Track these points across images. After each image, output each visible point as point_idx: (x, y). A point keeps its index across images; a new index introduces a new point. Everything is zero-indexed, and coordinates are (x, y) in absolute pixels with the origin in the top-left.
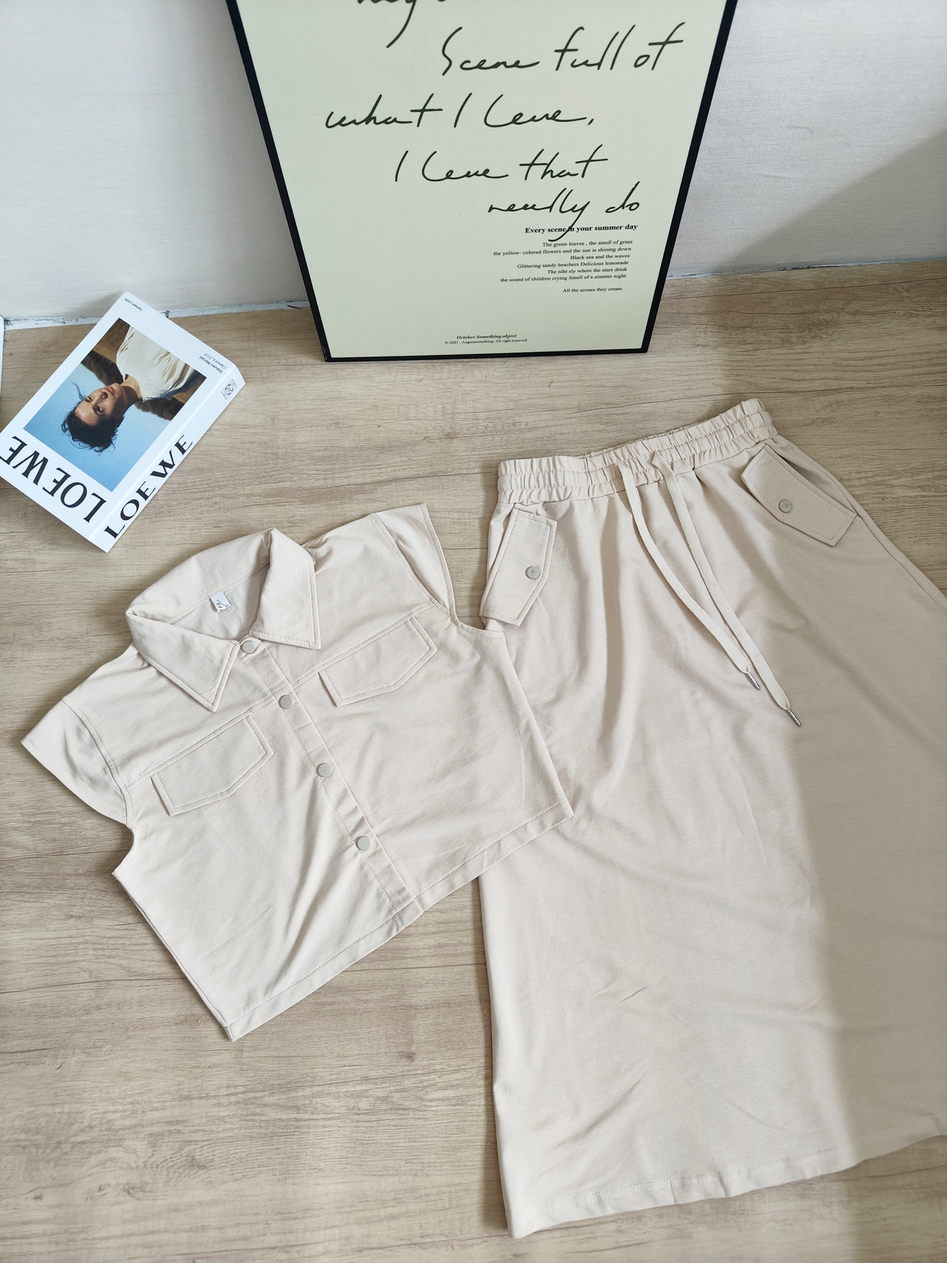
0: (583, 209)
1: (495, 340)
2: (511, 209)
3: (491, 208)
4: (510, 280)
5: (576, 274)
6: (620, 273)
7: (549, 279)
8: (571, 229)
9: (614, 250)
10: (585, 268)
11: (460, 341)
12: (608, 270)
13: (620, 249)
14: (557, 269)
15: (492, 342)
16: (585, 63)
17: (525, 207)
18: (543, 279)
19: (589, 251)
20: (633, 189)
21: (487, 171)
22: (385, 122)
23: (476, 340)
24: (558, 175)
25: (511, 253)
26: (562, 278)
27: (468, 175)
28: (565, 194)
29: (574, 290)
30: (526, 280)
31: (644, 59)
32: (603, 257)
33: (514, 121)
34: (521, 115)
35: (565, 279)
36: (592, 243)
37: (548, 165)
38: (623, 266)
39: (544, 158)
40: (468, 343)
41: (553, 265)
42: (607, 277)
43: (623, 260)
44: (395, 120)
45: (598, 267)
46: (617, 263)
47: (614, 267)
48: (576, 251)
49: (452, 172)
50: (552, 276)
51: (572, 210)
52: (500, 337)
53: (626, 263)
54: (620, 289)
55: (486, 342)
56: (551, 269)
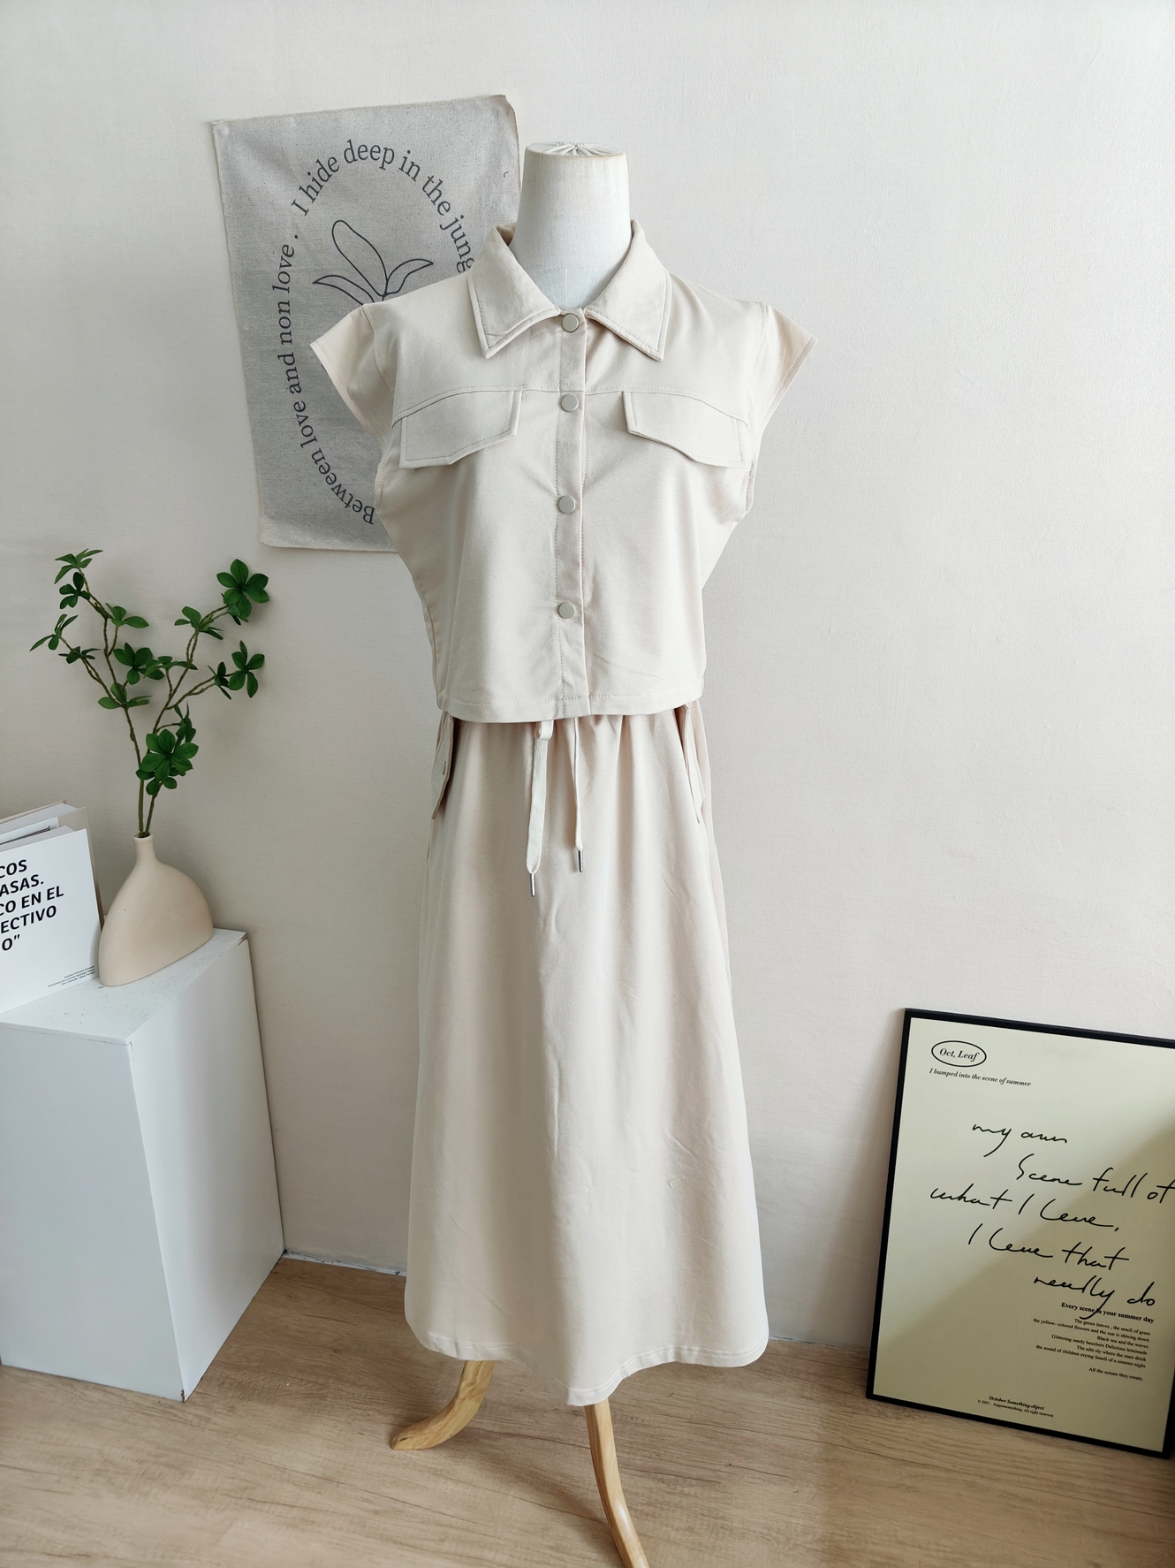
0: (1109, 1295)
1: (1024, 1408)
2: (1052, 1283)
3: (1037, 1280)
4: (1045, 1348)
5: (1103, 1356)
6: (1140, 1362)
7: (1078, 1354)
8: (1098, 1311)
9: (1134, 1339)
10: (1110, 1350)
11: (992, 1402)
12: (1129, 1357)
13: (1140, 1339)
14: (1085, 1346)
15: (1021, 1410)
16: (1114, 1190)
17: (1063, 1285)
18: (1072, 1353)
19: (1113, 1334)
20: (1149, 1288)
21: (1037, 1250)
22: (972, 1201)
23: (1006, 1404)
24: (1091, 1264)
25: (1047, 1322)
26: (1089, 1356)
27: (1023, 1250)
28: (1094, 1280)
29: (1099, 1371)
30: (1058, 1351)
31: (1154, 1195)
32: (1124, 1343)
33: (1061, 1218)
34: (1067, 1215)
35: (1092, 1357)
36: (1115, 1328)
37: (1084, 1255)
38: (1142, 1356)
39: (1080, 1249)
40: (999, 1406)
41: (1082, 1342)
42: (1129, 1363)
43: (1142, 1349)
44: (978, 1202)
45: (1121, 1352)
46: (1138, 1352)
47: (1135, 1355)
48: (1102, 1332)
49: (1011, 1245)
50: (1081, 1352)
51: (1101, 1294)
52: (1029, 1406)
53: (1145, 1353)
54: (1140, 1379)
55: (1015, 1409)
56: (1080, 1344)
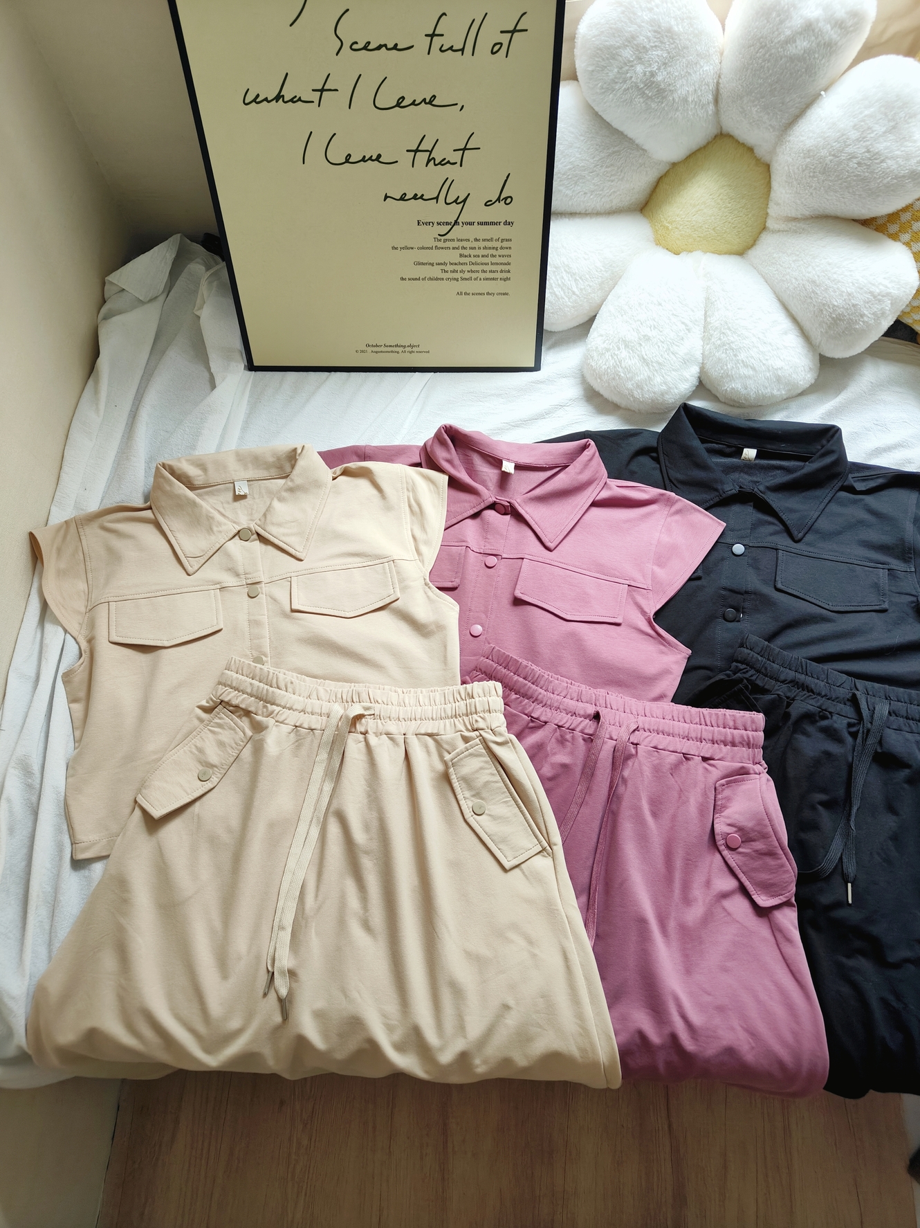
0: (465, 201)
1: (400, 349)
2: (402, 198)
3: (386, 197)
4: (409, 279)
5: (467, 275)
6: (505, 275)
7: (443, 279)
8: (456, 222)
9: (497, 249)
10: (474, 268)
11: (370, 349)
12: (494, 272)
13: (502, 248)
14: (449, 268)
15: (398, 353)
16: (451, 48)
17: (415, 197)
18: (437, 279)
19: (474, 248)
20: (506, 181)
21: (379, 156)
22: (292, 100)
23: (383, 349)
24: (440, 163)
25: (407, 248)
26: (455, 279)
27: (364, 160)
28: (447, 183)
29: (466, 294)
30: (423, 279)
31: (498, 46)
32: (487, 256)
33: (398, 105)
34: (403, 98)
35: (457, 280)
36: (476, 240)
37: (431, 152)
38: (506, 268)
39: (426, 145)
40: (377, 352)
41: (445, 264)
42: (494, 279)
43: (505, 260)
44: (300, 99)
45: (485, 268)
46: (501, 264)
47: (499, 268)
48: (464, 248)
49: (349, 155)
50: (445, 276)
51: (455, 201)
52: (405, 347)
53: (509, 264)
54: (507, 294)
55: (392, 352)
56: (443, 267)
